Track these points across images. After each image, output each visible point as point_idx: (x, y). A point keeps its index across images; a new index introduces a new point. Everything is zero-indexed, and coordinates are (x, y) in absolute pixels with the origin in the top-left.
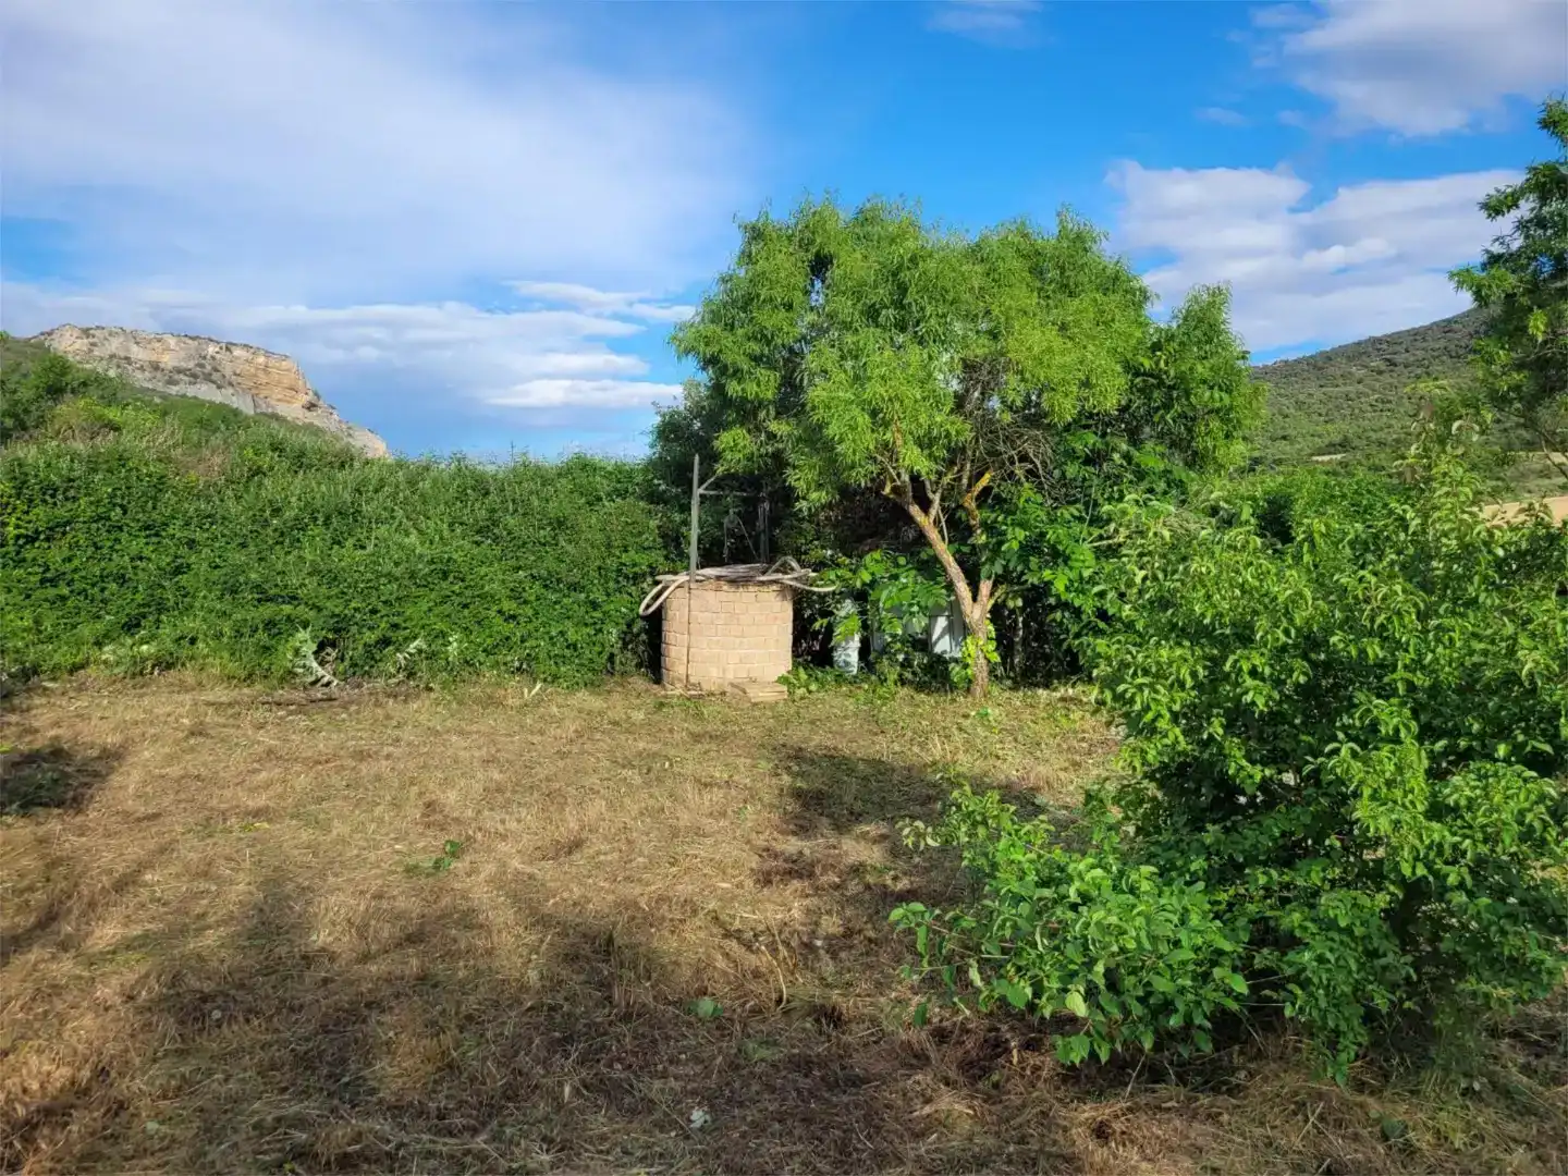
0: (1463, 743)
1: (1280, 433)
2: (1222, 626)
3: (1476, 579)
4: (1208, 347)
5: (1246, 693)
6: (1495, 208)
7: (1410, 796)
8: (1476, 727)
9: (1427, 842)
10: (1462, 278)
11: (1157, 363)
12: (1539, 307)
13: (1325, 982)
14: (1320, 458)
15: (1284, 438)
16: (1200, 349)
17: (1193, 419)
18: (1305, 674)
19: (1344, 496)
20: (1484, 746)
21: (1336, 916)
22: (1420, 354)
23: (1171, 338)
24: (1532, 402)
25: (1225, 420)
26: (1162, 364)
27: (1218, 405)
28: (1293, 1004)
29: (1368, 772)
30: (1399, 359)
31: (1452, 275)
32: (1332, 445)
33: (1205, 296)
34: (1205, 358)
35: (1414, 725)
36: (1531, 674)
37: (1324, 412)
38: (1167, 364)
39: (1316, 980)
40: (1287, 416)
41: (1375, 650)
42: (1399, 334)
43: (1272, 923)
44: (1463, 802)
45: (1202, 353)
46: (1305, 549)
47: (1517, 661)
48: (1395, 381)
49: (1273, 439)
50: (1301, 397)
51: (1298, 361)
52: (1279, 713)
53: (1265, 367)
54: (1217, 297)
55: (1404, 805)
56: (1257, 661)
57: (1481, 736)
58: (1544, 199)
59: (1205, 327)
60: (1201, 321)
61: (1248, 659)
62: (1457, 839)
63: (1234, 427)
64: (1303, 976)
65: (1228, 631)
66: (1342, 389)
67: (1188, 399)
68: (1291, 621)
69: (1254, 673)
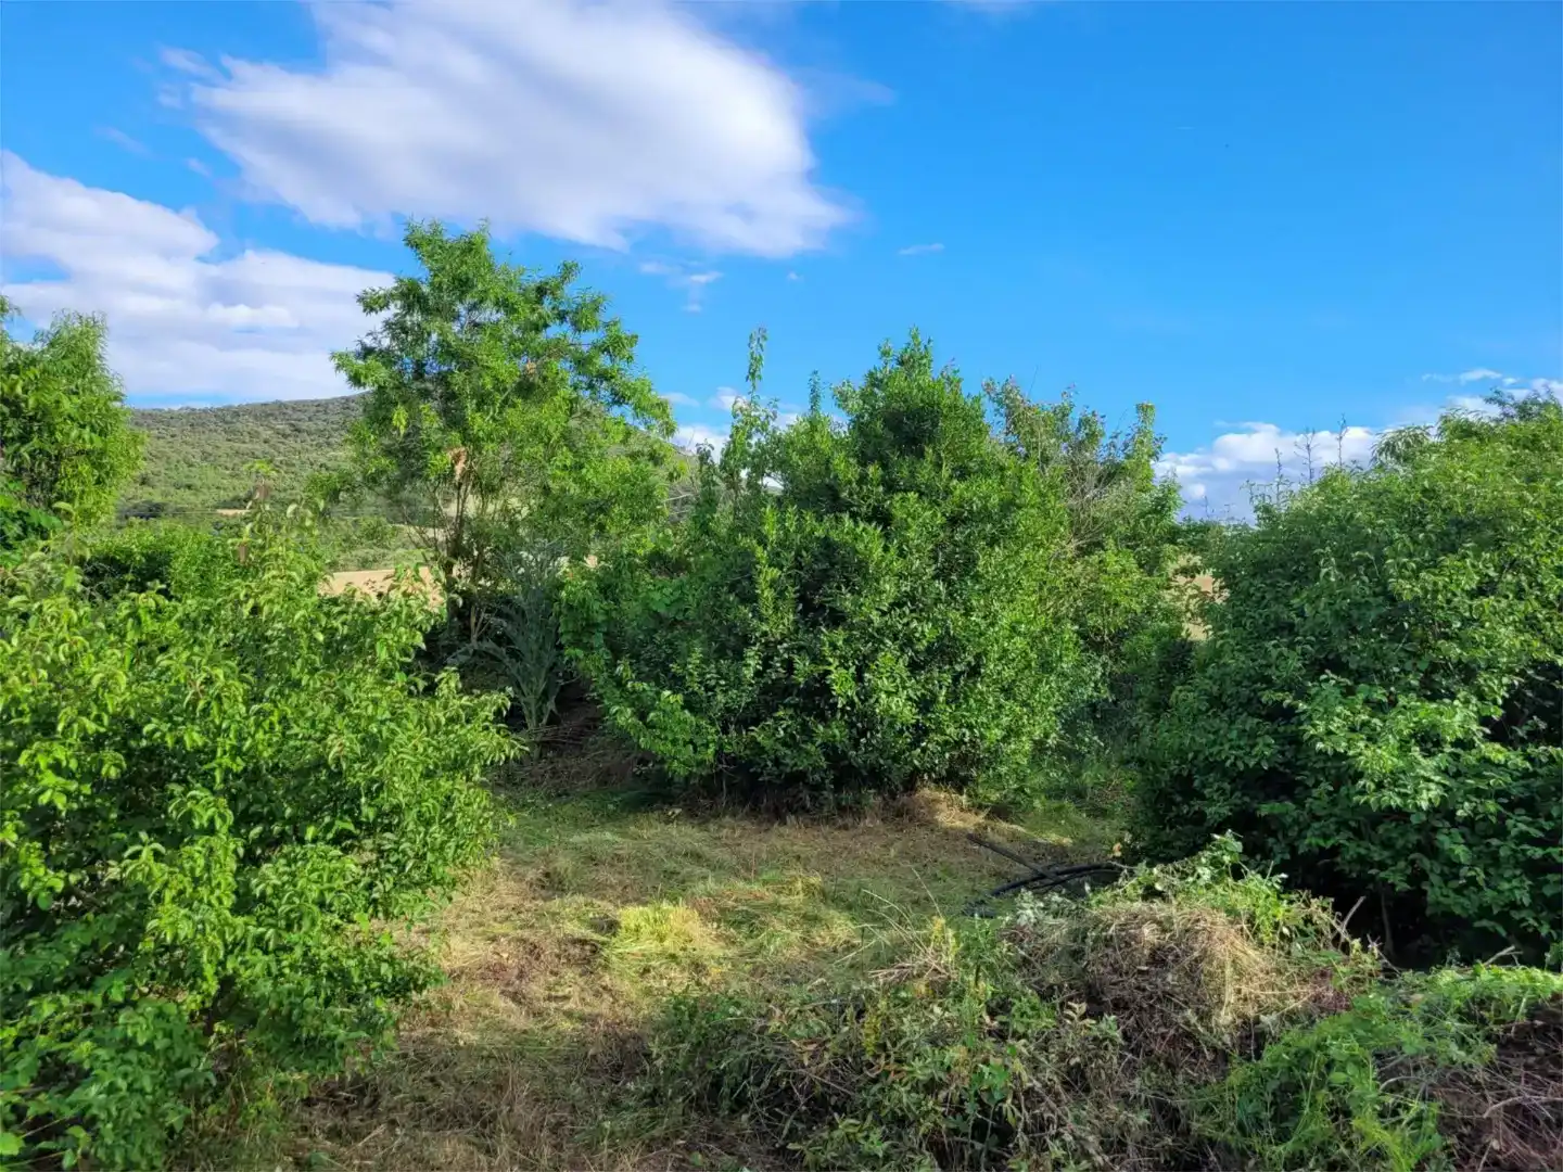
0: (276, 828)
1: (186, 481)
2: (21, 714)
3: (299, 663)
4: (79, 382)
5: (42, 792)
6: (371, 304)
7: (217, 892)
8: (288, 811)
9: (230, 939)
10: (342, 361)
11: (12, 388)
12: (404, 403)
13: (114, 1113)
14: (225, 512)
15: (189, 487)
16: (70, 382)
17: (58, 458)
18: (117, 766)
19: (226, 558)
20: (296, 831)
21: (135, 1033)
22: (321, 425)
23: (33, 362)
24: (397, 486)
25: (97, 466)
26: (19, 390)
27: (88, 446)
28: (74, 1150)
29: (171, 873)
30: (303, 425)
31: (333, 356)
32: (237, 499)
33: (77, 325)
34: (76, 393)
35: (229, 814)
36: (337, 760)
37: (230, 465)
38: (25, 391)
39: (103, 1116)
40: (191, 465)
41: (193, 737)
42: (304, 403)
43: (62, 1057)
44: (269, 891)
45: (73, 387)
46: (129, 625)
47: (325, 746)
48: (298, 446)
49: (178, 487)
50: (209, 449)
51: (205, 411)
52: (92, 809)
53: (170, 411)
54: (91, 329)
55: (209, 904)
56: (60, 753)
57: (292, 820)
58: (409, 308)
59: (75, 358)
60: (71, 351)
61: (48, 752)
62: (261, 930)
63: (107, 474)
64: (87, 1116)
65: (27, 720)
66: (250, 446)
67: (52, 433)
68: (103, 708)
69: (57, 768)
